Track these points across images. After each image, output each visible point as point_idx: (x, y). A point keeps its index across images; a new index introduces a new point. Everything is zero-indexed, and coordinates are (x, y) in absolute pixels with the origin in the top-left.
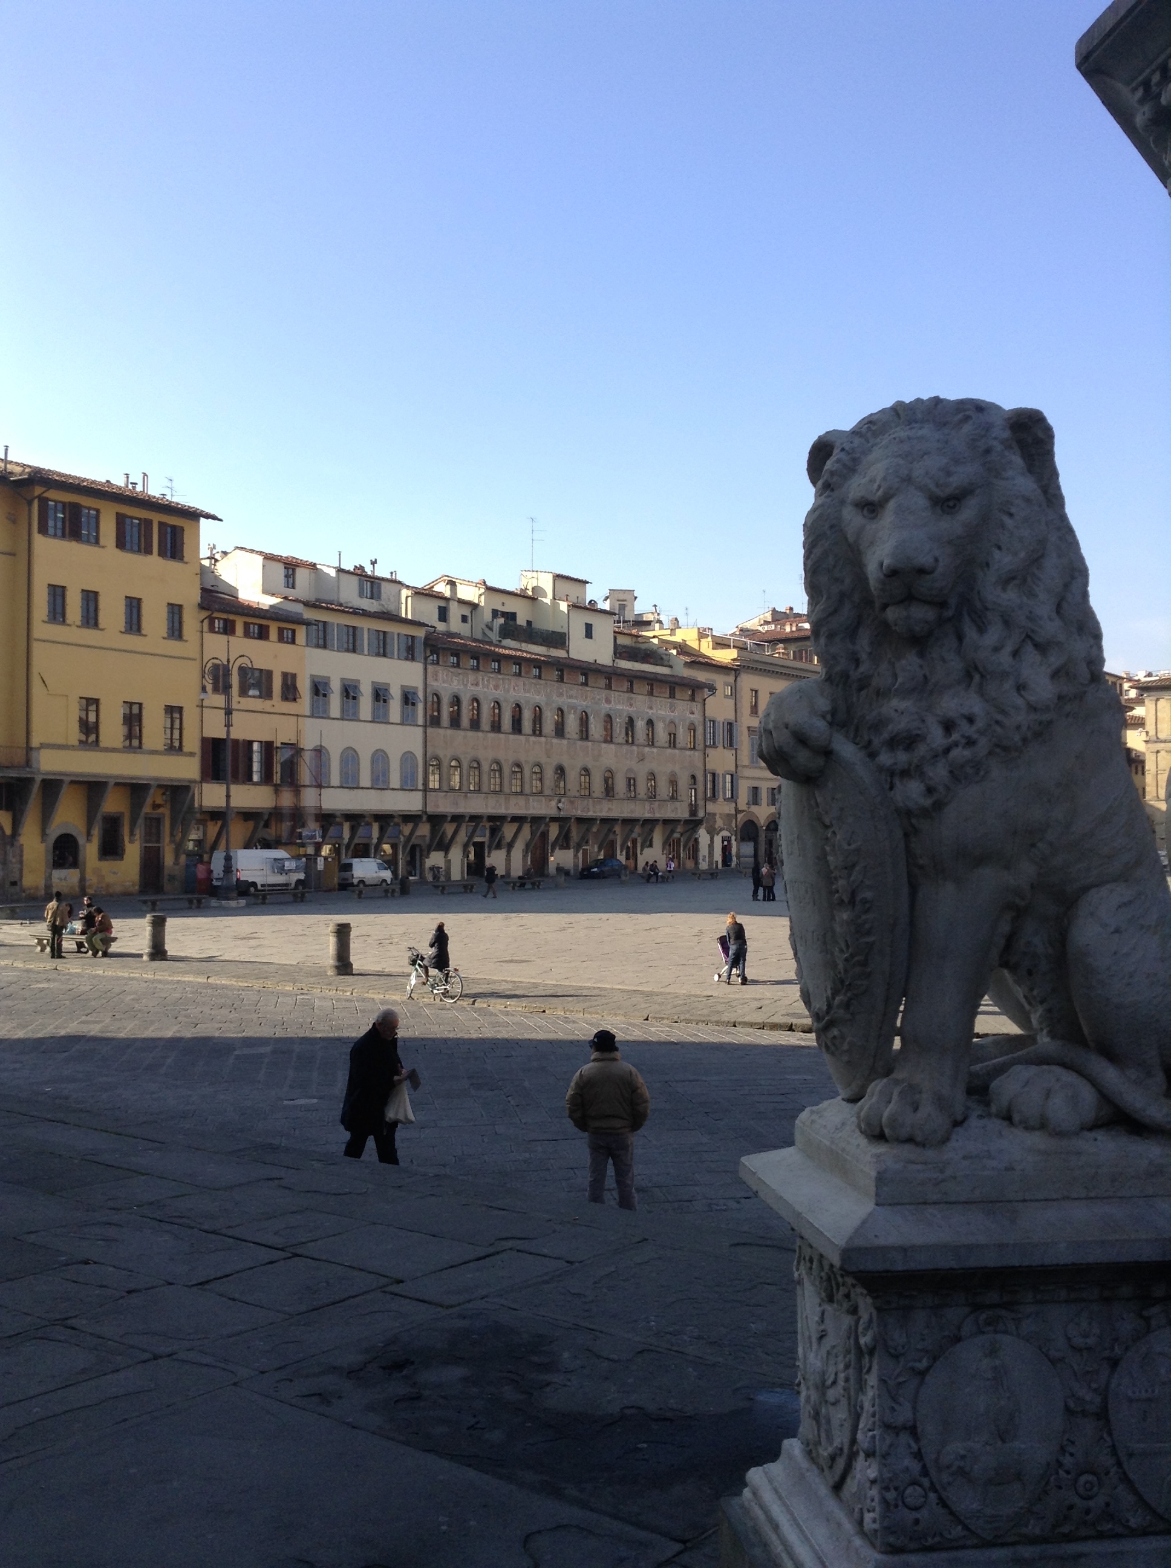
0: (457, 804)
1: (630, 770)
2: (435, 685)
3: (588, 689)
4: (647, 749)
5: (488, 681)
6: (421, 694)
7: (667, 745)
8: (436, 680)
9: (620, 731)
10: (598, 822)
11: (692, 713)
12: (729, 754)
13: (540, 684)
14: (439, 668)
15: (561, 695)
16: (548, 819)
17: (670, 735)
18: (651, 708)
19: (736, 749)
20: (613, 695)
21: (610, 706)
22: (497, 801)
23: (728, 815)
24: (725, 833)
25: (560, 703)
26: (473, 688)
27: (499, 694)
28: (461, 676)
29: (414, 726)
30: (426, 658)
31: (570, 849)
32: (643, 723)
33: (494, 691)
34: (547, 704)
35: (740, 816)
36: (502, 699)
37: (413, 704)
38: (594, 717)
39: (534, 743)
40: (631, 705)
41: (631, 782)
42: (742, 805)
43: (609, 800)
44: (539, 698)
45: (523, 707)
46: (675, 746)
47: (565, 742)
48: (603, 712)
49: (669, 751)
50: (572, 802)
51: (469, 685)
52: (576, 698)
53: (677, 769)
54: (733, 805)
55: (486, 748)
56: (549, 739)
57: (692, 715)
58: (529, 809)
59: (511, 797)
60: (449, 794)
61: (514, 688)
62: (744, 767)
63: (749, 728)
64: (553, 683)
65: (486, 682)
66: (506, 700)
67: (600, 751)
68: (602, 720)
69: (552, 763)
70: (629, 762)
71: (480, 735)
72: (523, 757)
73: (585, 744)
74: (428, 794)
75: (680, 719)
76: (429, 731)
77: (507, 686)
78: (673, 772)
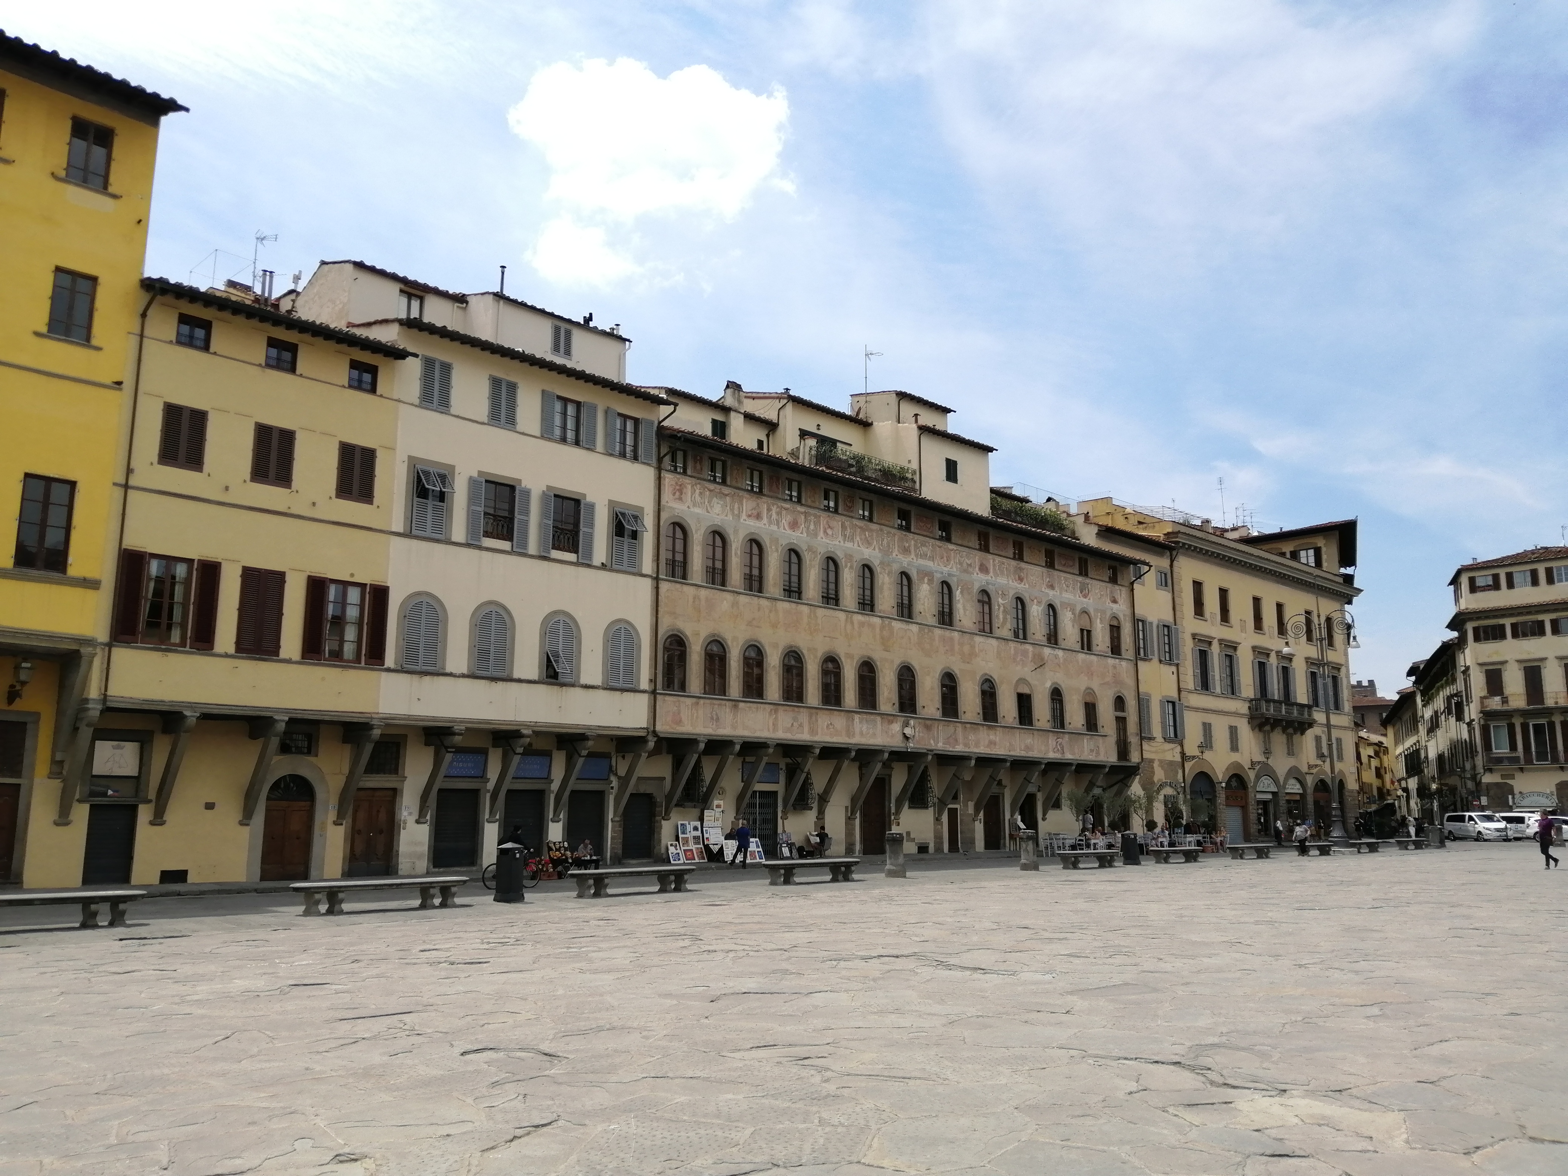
0: (718, 719)
1: (1022, 681)
2: (675, 507)
3: (951, 546)
4: (1047, 651)
5: (778, 513)
6: (649, 521)
7: (1078, 647)
8: (680, 499)
9: (1005, 619)
10: (973, 762)
11: (1115, 601)
12: (1168, 671)
13: (871, 530)
14: (687, 480)
15: (906, 551)
16: (886, 755)
17: (1082, 630)
18: (1052, 587)
19: (1177, 665)
20: (992, 561)
21: (988, 578)
22: (795, 719)
23: (1171, 763)
24: (1168, 791)
25: (905, 564)
26: (752, 522)
27: (798, 537)
28: (728, 498)
29: (634, 574)
30: (660, 460)
31: (927, 808)
32: (1040, 609)
33: (789, 532)
34: (882, 563)
35: (1188, 765)
36: (804, 547)
37: (634, 535)
38: (962, 592)
39: (862, 624)
40: (1021, 579)
41: (1024, 702)
42: (1191, 748)
43: (990, 727)
44: (871, 554)
45: (842, 562)
46: (1089, 649)
47: (914, 628)
48: (976, 587)
49: (1081, 656)
50: (928, 728)
51: (744, 516)
52: (932, 559)
53: (1095, 685)
54: (1179, 749)
55: (774, 626)
56: (887, 621)
57: (1114, 606)
58: (853, 735)
59: (820, 713)
60: (702, 701)
61: (825, 532)
62: (1190, 692)
63: (1194, 636)
64: (893, 531)
65: (774, 516)
66: (810, 549)
67: (973, 647)
68: (975, 599)
69: (892, 662)
70: (1019, 668)
71: (764, 602)
72: (841, 650)
73: (947, 633)
74: (659, 697)
75: (1096, 610)
76: (664, 586)
77: (812, 527)
78: (1090, 691)
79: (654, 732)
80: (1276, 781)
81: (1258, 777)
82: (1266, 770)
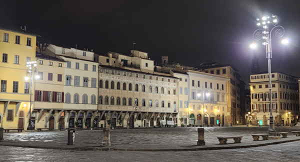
0: (107, 108)
3: (145, 79)
4: (161, 95)
6: (97, 80)
8: (102, 76)
9: (154, 90)
10: (148, 113)
11: (175, 86)
13: (131, 78)
14: (103, 73)
15: (137, 80)
16: (133, 112)
17: (168, 91)
18: (163, 84)
19: (188, 95)
20: (152, 81)
22: (119, 107)
23: (186, 112)
24: (185, 117)
25: (137, 83)
27: (119, 80)
28: (109, 75)
29: (95, 88)
30: (99, 71)
31: (140, 120)
32: (160, 88)
34: (133, 83)
38: (146, 87)
39: (129, 92)
40: (157, 83)
43: (151, 107)
45: (126, 83)
47: (138, 92)
48: (149, 85)
49: (168, 95)
51: (111, 78)
52: (142, 81)
54: (187, 109)
55: (116, 94)
56: (134, 92)
58: (128, 109)
59: (123, 106)
60: (105, 105)
62: (191, 99)
63: (192, 90)
64: (135, 78)
65: (116, 77)
66: (121, 82)
67: (148, 95)
69: (134, 98)
70: (156, 98)
71: (114, 90)
72: (126, 97)
73: (144, 93)
74: (99, 105)
75: (171, 87)
76: (99, 89)
77: (122, 78)
78: (169, 101)
79: (98, 110)
80: (208, 115)
81: (204, 114)
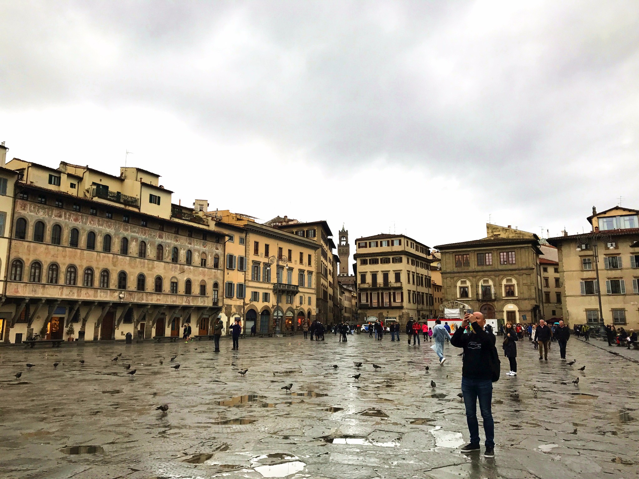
0: (35, 291)
1: (174, 277)
2: (21, 212)
3: (146, 229)
4: (186, 267)
5: (70, 216)
7: (200, 265)
9: (168, 255)
11: (217, 249)
12: (241, 274)
13: (111, 222)
15: (127, 230)
16: (111, 304)
17: (202, 259)
18: (190, 244)
21: (162, 240)
22: (71, 291)
23: (239, 306)
24: (237, 316)
26: (57, 218)
27: (78, 224)
30: (16, 196)
32: (184, 252)
33: (73, 222)
35: (246, 307)
36: (80, 228)
38: (150, 245)
41: (174, 285)
42: (247, 300)
44: (110, 231)
46: (205, 266)
47: (128, 258)
48: (157, 243)
49: (201, 269)
50: (131, 295)
51: (53, 216)
52: (138, 233)
53: (206, 279)
54: (242, 301)
55: (64, 257)
56: (115, 256)
57: (217, 251)
58: (97, 297)
59: (82, 289)
60: (28, 284)
61: (90, 223)
62: (249, 281)
63: (253, 261)
64: (121, 223)
65: (67, 216)
66: (83, 228)
67: (153, 265)
68: (156, 248)
69: (117, 270)
70: (173, 273)
71: (60, 248)
72: (94, 265)
73: (142, 260)
74: (8, 283)
75: (209, 252)
76: (14, 242)
77: (84, 220)
78: (203, 281)
79: (5, 296)
80: (282, 312)
81: (275, 311)
82: (278, 308)
